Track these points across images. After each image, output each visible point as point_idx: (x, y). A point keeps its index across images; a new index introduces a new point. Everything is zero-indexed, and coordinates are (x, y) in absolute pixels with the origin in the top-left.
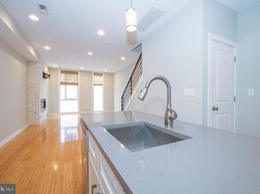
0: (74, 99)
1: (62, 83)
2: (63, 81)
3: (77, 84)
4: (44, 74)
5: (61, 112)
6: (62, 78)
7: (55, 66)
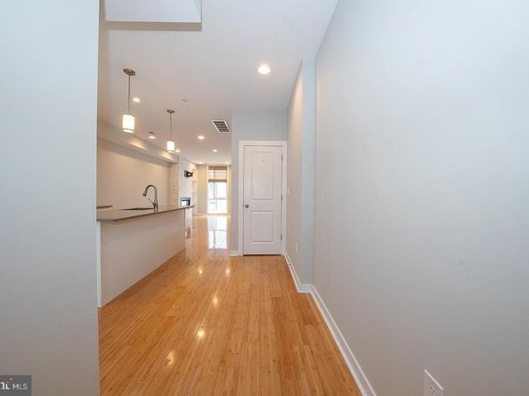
0: (223, 199)
1: (210, 181)
2: (212, 178)
3: (226, 181)
4: (188, 173)
5: (209, 212)
6: (211, 174)
7: (200, 163)
